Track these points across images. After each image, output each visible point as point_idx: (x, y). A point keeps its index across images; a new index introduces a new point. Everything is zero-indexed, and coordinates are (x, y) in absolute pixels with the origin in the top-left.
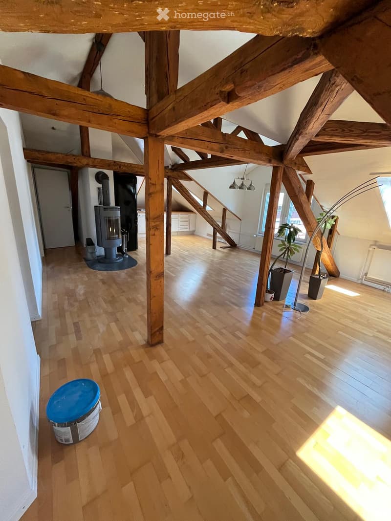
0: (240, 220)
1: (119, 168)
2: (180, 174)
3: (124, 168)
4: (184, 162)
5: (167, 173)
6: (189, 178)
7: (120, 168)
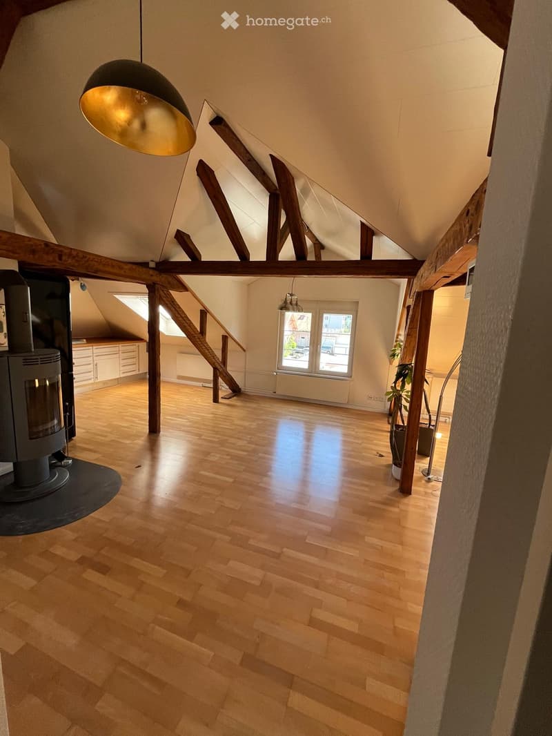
0: (244, 350)
1: (57, 259)
2: (170, 279)
3: (70, 261)
4: (188, 259)
5: (152, 276)
6: (183, 287)
7: (60, 259)
